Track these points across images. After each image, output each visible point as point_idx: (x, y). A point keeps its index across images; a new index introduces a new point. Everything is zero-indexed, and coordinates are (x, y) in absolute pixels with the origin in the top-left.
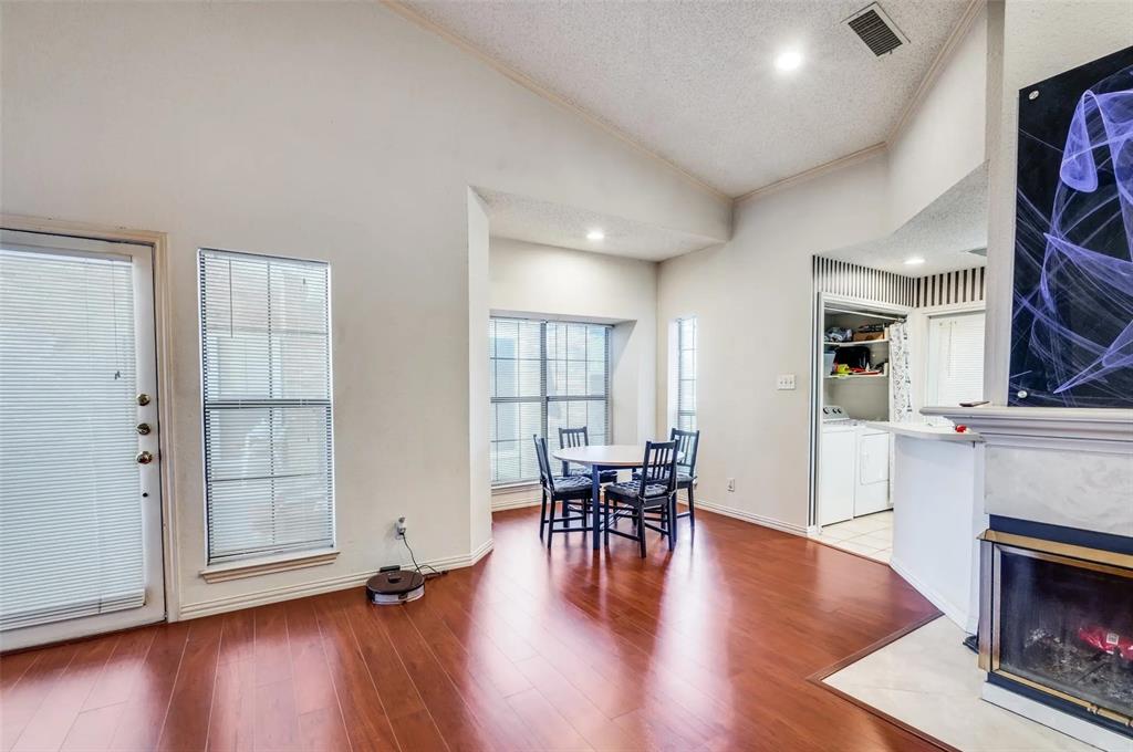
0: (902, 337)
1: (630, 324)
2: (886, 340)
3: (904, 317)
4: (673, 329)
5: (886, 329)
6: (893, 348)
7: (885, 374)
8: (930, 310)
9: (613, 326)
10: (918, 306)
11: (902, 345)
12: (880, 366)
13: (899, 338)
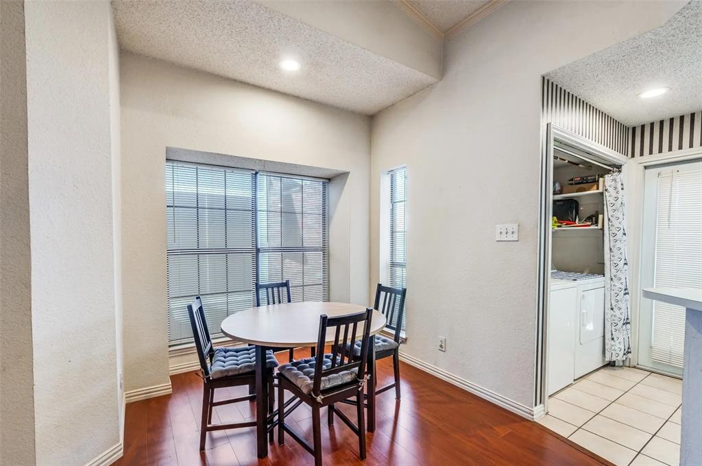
0: (619, 187)
1: (343, 176)
2: (601, 190)
3: (619, 167)
4: (385, 181)
5: (601, 179)
6: (609, 198)
7: (600, 226)
8: (648, 159)
9: (329, 180)
10: (633, 156)
11: (620, 196)
12: (593, 218)
13: (616, 188)
